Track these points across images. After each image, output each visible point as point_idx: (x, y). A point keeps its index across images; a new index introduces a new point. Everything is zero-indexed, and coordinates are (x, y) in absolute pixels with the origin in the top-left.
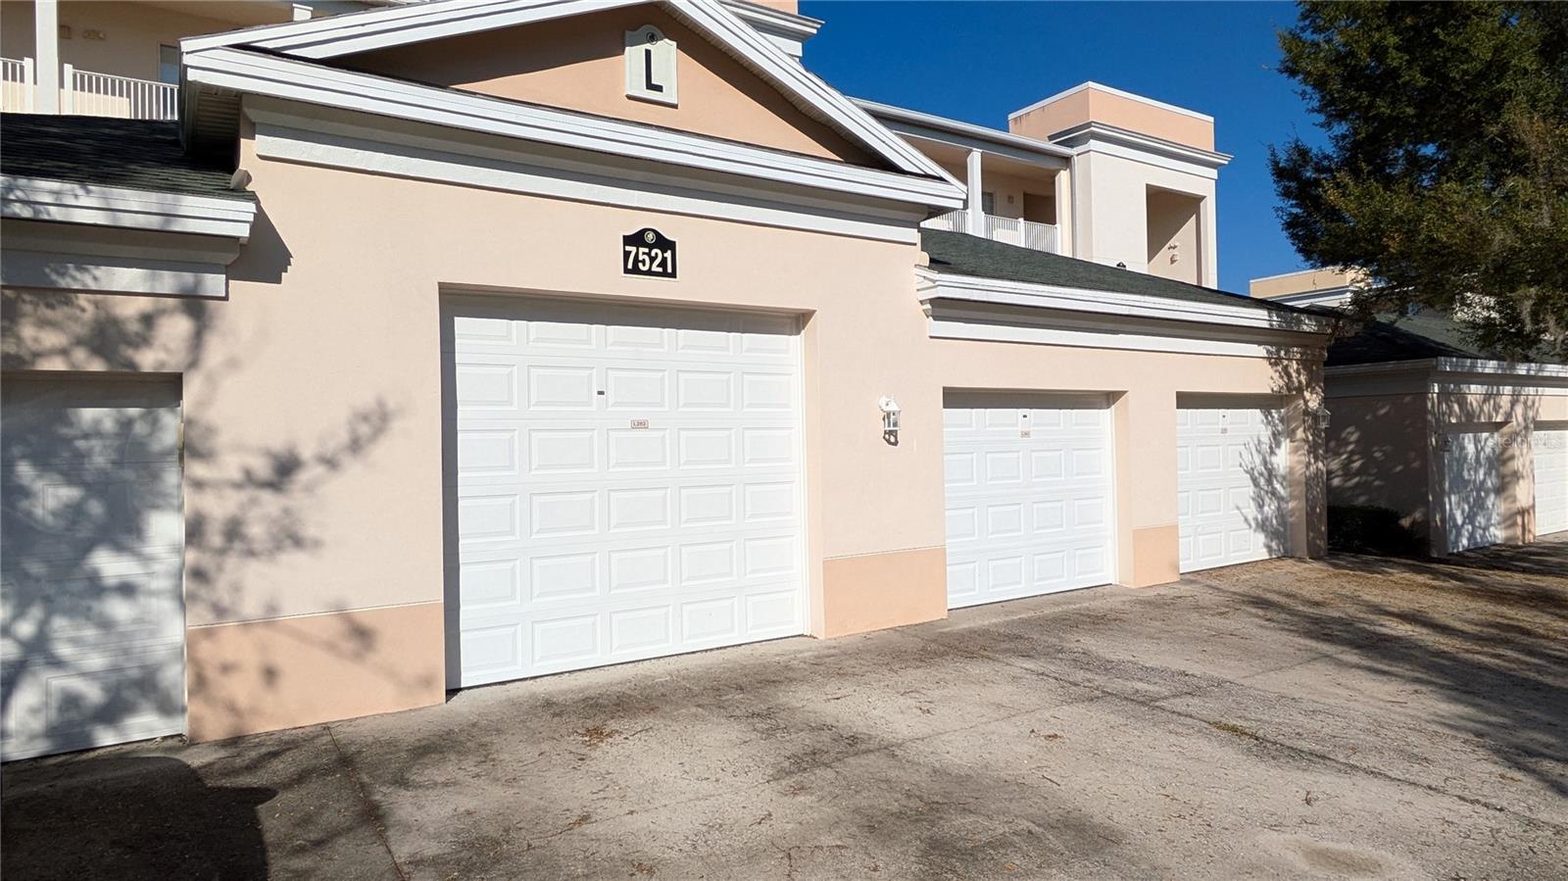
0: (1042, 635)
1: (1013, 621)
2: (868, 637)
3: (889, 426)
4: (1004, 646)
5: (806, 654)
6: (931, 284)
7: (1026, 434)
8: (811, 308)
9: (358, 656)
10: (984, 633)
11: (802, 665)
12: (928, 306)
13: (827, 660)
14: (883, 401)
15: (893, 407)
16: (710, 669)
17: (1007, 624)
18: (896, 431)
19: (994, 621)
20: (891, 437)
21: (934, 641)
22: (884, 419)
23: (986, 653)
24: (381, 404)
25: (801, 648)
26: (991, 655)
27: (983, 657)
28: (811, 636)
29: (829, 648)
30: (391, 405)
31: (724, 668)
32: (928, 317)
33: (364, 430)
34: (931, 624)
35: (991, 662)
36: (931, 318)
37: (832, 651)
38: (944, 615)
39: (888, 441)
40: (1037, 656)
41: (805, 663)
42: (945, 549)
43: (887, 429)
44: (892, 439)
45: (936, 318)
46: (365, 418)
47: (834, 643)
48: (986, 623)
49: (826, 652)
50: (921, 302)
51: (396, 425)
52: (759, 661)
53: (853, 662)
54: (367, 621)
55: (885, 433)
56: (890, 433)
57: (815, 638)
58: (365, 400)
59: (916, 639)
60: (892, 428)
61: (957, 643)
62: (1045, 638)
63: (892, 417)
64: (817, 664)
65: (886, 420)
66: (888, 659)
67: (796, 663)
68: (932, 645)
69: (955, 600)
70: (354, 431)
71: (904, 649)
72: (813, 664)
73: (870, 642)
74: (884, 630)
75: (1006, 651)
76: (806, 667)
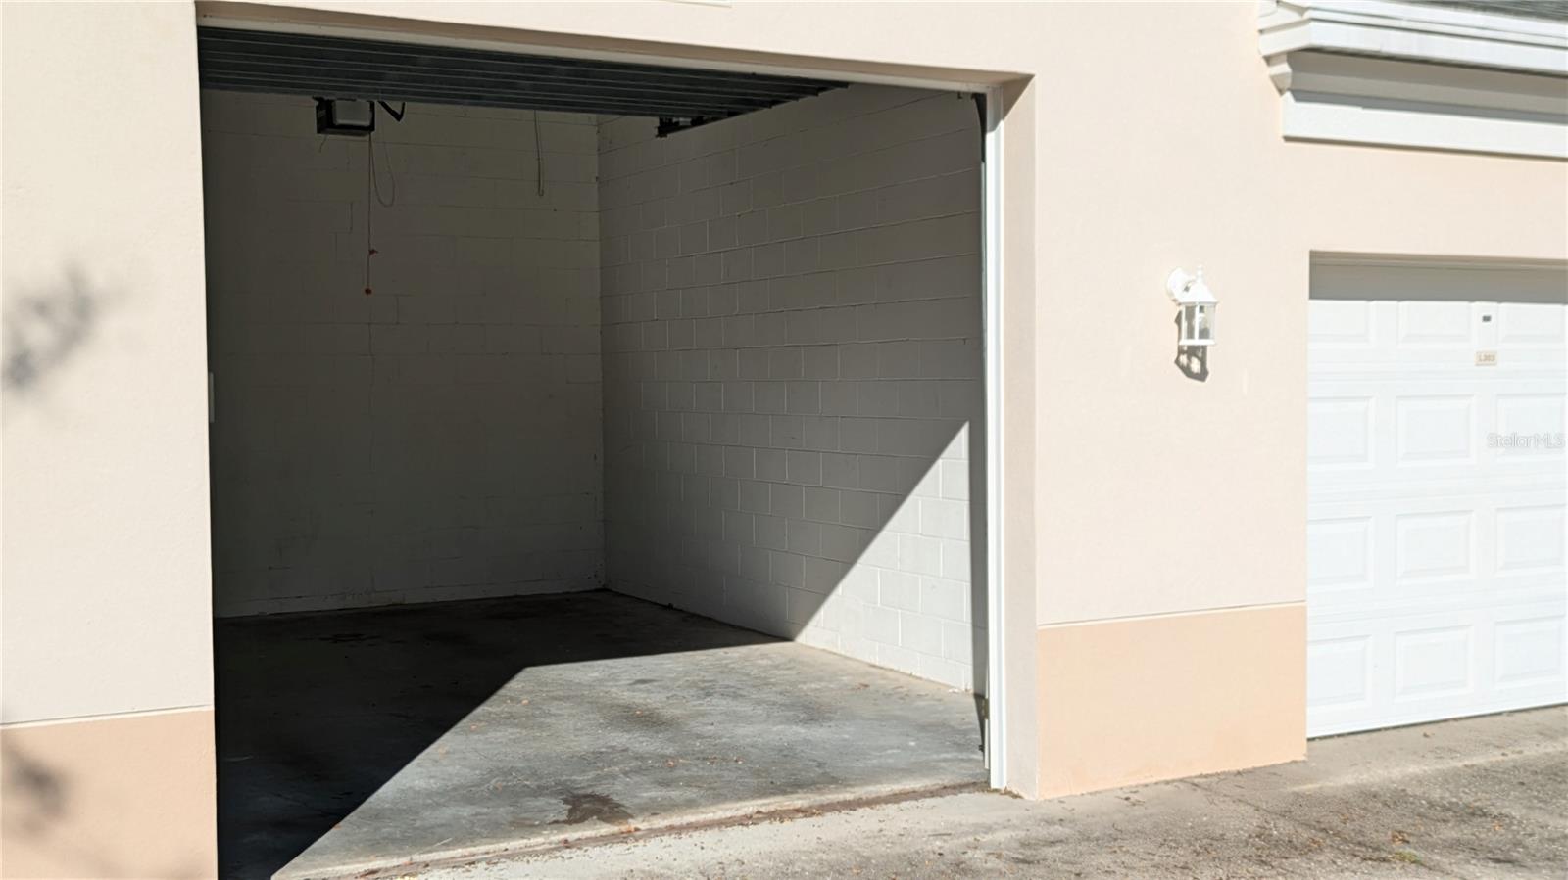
0: (1531, 808)
1: (1457, 774)
2: (1134, 797)
3: (1190, 335)
4: (1449, 833)
5: (1002, 836)
8: (1022, 69)
9: (31, 830)
10: (1397, 798)
11: (993, 863)
12: (1284, 68)
13: (1048, 851)
14: (1178, 279)
15: (1199, 295)
16: (791, 863)
17: (1446, 779)
18: (1204, 348)
19: (1413, 769)
20: (1193, 362)
21: (1284, 814)
22: (1178, 320)
23: (1408, 850)
24: (76, 279)
25: (988, 818)
28: (1007, 792)
29: (1049, 822)
30: (99, 278)
31: (821, 862)
32: (1281, 92)
33: (39, 335)
34: (1270, 773)
36: (1288, 95)
37: (1057, 831)
38: (1299, 753)
39: (1187, 371)
41: (999, 856)
42: (1304, 608)
43: (1186, 342)
44: (1195, 366)
45: (1301, 95)
46: (41, 308)
47: (1058, 812)
48: (1396, 773)
49: (1043, 832)
51: (110, 327)
52: (898, 849)
53: (1105, 860)
54: (50, 753)
55: (1181, 352)
56: (1192, 351)
57: (1016, 796)
58: (43, 271)
59: (1242, 807)
60: (1196, 341)
61: (1336, 821)
62: (1538, 817)
63: (1198, 317)
64: (1024, 862)
65: (1184, 324)
66: (1183, 855)
67: (979, 854)
68: (1281, 823)
69: (1324, 719)
70: (16, 338)
71: (1219, 832)
72: (1018, 861)
73: (1138, 811)
74: (1167, 783)
75: (1454, 846)
76: (1000, 865)
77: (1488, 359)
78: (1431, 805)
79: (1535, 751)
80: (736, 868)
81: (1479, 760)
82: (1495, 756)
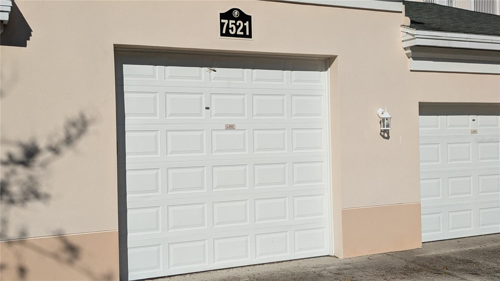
0: (486, 260)
1: (466, 252)
2: (370, 258)
3: (384, 127)
4: (460, 267)
5: (332, 267)
6: (412, 37)
7: (475, 132)
8: (334, 54)
10: (446, 258)
11: (329, 274)
12: (409, 51)
13: (345, 271)
14: (380, 111)
15: (386, 115)
16: (273, 275)
17: (462, 253)
18: (388, 130)
19: (453, 250)
20: (385, 134)
21: (413, 262)
22: (380, 123)
23: (447, 271)
24: (82, 117)
25: (328, 264)
26: (451, 272)
27: (445, 273)
28: (334, 256)
29: (346, 264)
30: (88, 116)
31: (281, 274)
32: (409, 58)
33: (73, 131)
34: (411, 251)
35: (451, 276)
36: (411, 58)
37: (348, 266)
38: (420, 246)
39: (383, 137)
40: (482, 274)
41: (331, 273)
42: (420, 204)
43: (383, 129)
45: (415, 58)
46: (74, 124)
47: (348, 261)
48: (448, 251)
49: (344, 267)
50: (405, 49)
51: (91, 128)
52: (303, 271)
53: (361, 273)
55: (381, 131)
56: (385, 131)
57: (337, 258)
58: (74, 114)
59: (401, 260)
60: (386, 128)
61: (428, 264)
62: (487, 263)
63: (386, 121)
64: (338, 274)
65: (382, 124)
66: (383, 272)
67: (325, 272)
68: (412, 264)
69: (427, 237)
70: (68, 132)
71: (394, 267)
72: (336, 274)
73: (371, 261)
74: (381, 254)
75: (461, 270)
76: (331, 275)
78: (456, 259)
79: (489, 245)
80: (258, 275)
81: (473, 248)
82: (478, 247)
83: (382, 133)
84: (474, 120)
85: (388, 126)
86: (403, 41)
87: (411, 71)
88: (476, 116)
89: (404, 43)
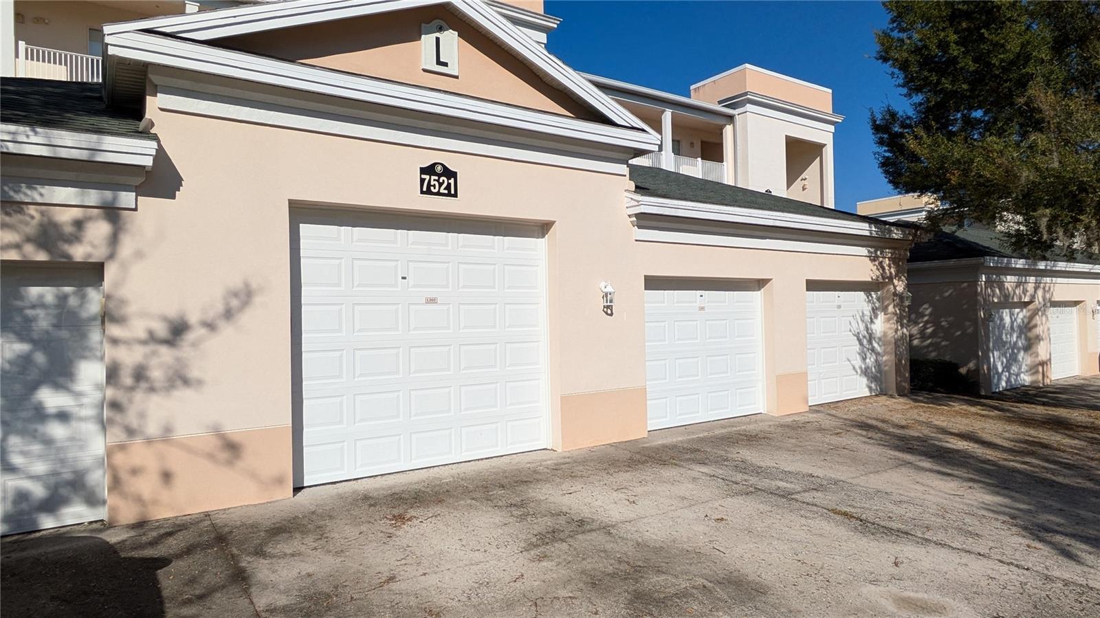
0: (713, 448)
1: (693, 439)
2: (592, 450)
3: (607, 302)
4: (688, 456)
5: (549, 462)
6: (636, 203)
8: (552, 219)
9: (230, 463)
10: (673, 447)
11: (546, 470)
12: (634, 219)
13: (563, 466)
14: (603, 284)
15: (609, 289)
16: (481, 473)
17: (689, 441)
18: (612, 306)
19: (680, 439)
20: (608, 310)
21: (638, 453)
22: (603, 297)
23: (674, 461)
24: (247, 285)
25: (545, 458)
26: (677, 462)
27: (672, 464)
28: (552, 449)
29: (565, 458)
30: (254, 285)
31: (491, 472)
32: (634, 226)
33: (235, 303)
34: (636, 441)
35: (677, 467)
36: (636, 227)
37: (567, 460)
38: (645, 435)
39: (606, 313)
40: (709, 463)
41: (548, 468)
42: (646, 388)
43: (606, 304)
44: (609, 312)
45: (639, 227)
46: (236, 294)
47: (568, 454)
48: (675, 440)
49: (562, 461)
50: (629, 216)
51: (258, 300)
52: (516, 468)
53: (581, 468)
54: (236, 438)
55: (604, 307)
56: (608, 307)
57: (555, 451)
58: (236, 282)
59: (625, 452)
60: (609, 304)
61: (654, 455)
62: (715, 451)
63: (609, 296)
64: (556, 469)
65: (605, 298)
66: (606, 465)
67: (541, 468)
68: (637, 456)
69: (653, 424)
70: (227, 304)
71: (617, 458)
72: (553, 469)
73: (593, 453)
74: (603, 445)
75: (688, 460)
76: (548, 471)
77: (702, 308)
78: (684, 449)
79: (717, 432)
80: (463, 475)
81: (701, 435)
82: (706, 434)
83: (605, 309)
84: (701, 296)
85: (611, 301)
86: (627, 208)
87: (636, 240)
88: (704, 291)
89: (629, 209)
